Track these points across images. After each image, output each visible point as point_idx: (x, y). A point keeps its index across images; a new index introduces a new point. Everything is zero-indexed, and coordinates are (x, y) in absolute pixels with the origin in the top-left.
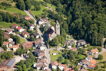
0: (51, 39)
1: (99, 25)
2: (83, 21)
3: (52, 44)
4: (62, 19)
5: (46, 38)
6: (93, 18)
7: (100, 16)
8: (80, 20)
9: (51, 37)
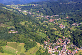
0: (67, 43)
1: (80, 42)
2: (77, 41)
3: (67, 45)
4: (72, 39)
5: (66, 43)
6: (79, 40)
7: (81, 40)
8: (76, 40)
9: (68, 43)
